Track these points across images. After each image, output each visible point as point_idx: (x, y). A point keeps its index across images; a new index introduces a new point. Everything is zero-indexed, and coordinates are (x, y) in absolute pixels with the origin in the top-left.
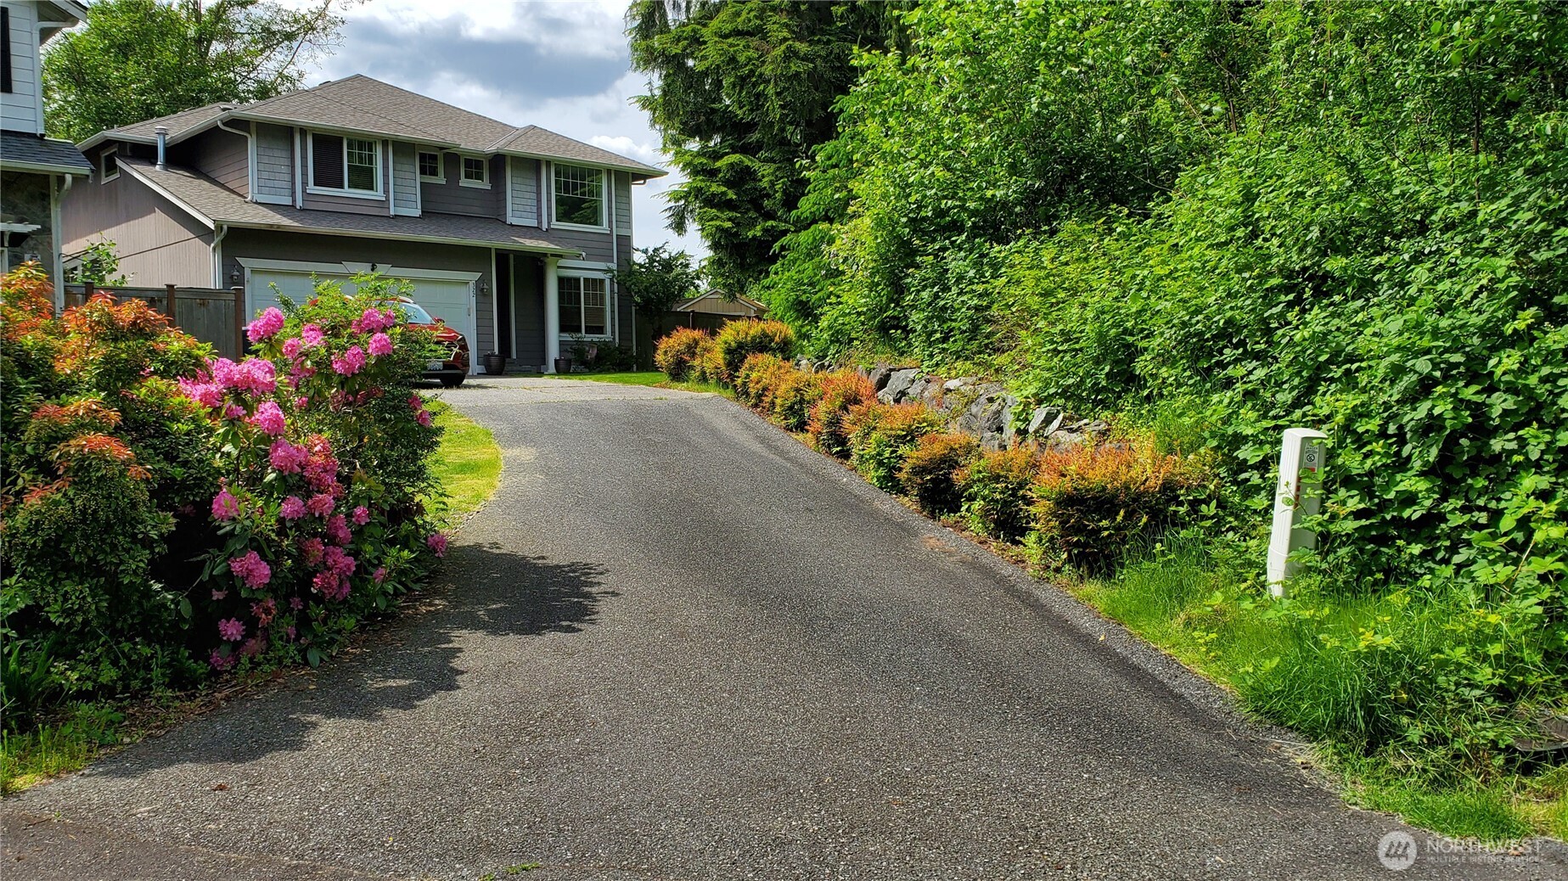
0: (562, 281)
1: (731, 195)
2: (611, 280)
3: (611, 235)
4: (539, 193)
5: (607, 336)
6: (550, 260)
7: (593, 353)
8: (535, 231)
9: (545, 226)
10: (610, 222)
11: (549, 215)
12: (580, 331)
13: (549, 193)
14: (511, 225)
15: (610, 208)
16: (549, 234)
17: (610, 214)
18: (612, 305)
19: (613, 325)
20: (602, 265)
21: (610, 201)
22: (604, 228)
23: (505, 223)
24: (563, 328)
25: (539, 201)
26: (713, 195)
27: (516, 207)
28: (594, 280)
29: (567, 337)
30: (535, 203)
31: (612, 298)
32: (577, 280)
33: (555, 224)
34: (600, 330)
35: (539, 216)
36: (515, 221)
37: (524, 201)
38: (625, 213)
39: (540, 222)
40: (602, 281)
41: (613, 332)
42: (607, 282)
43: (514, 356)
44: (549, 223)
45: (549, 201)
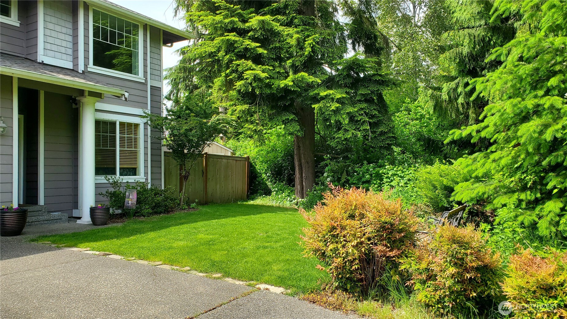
0: (98, 123)
1: (260, 50)
2: (146, 124)
3: (145, 84)
4: (75, 36)
5: (140, 177)
6: (87, 100)
7: (131, 199)
8: (73, 71)
9: (81, 68)
10: (145, 72)
11: (86, 58)
12: (114, 173)
13: (86, 36)
14: (43, 64)
15: (145, 60)
16: (85, 74)
17: (145, 66)
18: (146, 148)
19: (146, 167)
20: (138, 111)
21: (145, 54)
22: (140, 77)
23: (35, 61)
24: (99, 171)
25: (75, 43)
26: (246, 49)
27: (48, 46)
28: (130, 125)
29: (102, 179)
30: (70, 45)
31: (146, 142)
32: (113, 124)
33: (92, 68)
34: (133, 171)
35: (75, 58)
36: (47, 61)
37: (58, 42)
38: (157, 67)
39: (76, 64)
40: (137, 126)
41: (146, 173)
42: (142, 127)
43: (42, 201)
44: (86, 66)
45: (86, 44)
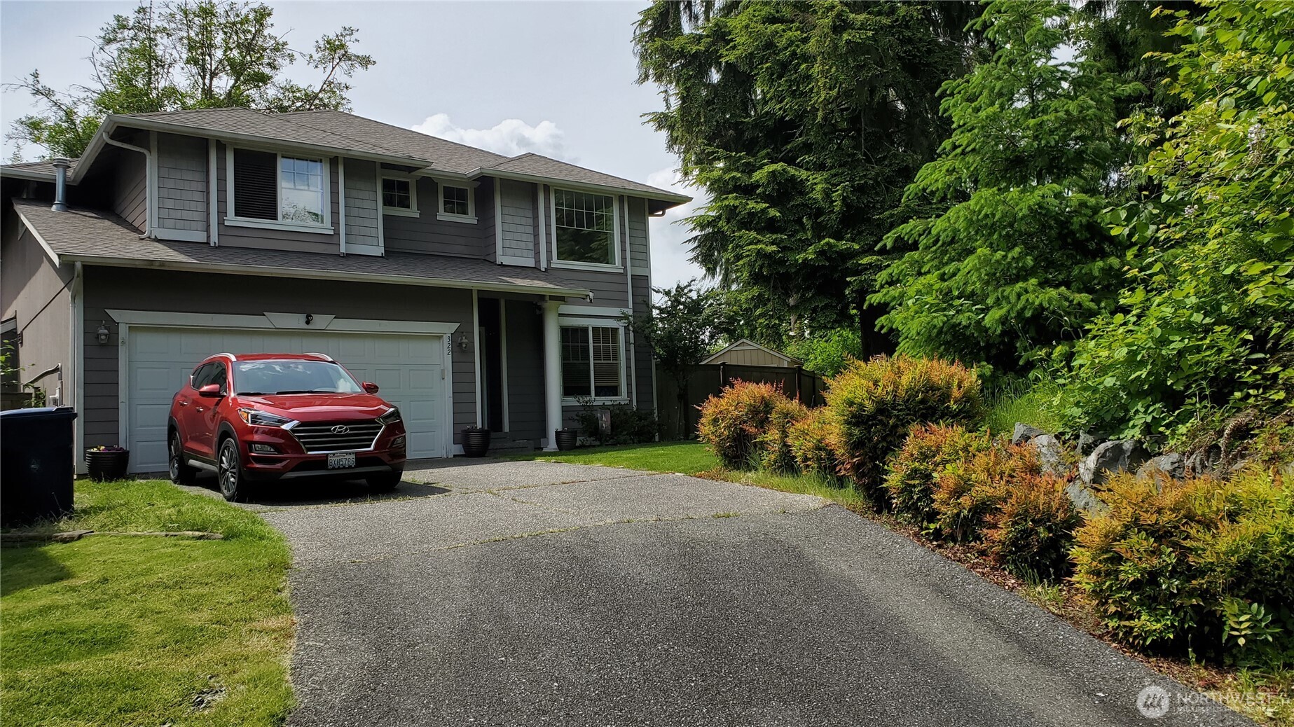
0: (566, 333)
2: (626, 328)
3: (624, 274)
4: (536, 226)
5: (622, 398)
6: (549, 305)
7: (605, 421)
8: (533, 271)
9: (543, 265)
10: (624, 259)
11: (549, 252)
12: (589, 393)
13: (548, 225)
14: (502, 265)
15: (623, 242)
16: (549, 273)
17: (623, 250)
18: (628, 359)
19: (629, 384)
20: (615, 312)
21: (623, 234)
22: (617, 266)
23: (494, 263)
24: (568, 390)
25: (536, 235)
27: (507, 243)
28: (605, 330)
29: (572, 401)
30: (531, 238)
31: (628, 351)
32: (585, 330)
33: (557, 263)
34: (614, 391)
35: (537, 253)
36: (507, 261)
37: (517, 237)
38: (642, 249)
39: (538, 261)
40: (615, 330)
41: (630, 393)
42: (622, 332)
43: (506, 428)
44: (549, 261)
45: (548, 234)
